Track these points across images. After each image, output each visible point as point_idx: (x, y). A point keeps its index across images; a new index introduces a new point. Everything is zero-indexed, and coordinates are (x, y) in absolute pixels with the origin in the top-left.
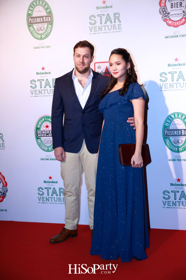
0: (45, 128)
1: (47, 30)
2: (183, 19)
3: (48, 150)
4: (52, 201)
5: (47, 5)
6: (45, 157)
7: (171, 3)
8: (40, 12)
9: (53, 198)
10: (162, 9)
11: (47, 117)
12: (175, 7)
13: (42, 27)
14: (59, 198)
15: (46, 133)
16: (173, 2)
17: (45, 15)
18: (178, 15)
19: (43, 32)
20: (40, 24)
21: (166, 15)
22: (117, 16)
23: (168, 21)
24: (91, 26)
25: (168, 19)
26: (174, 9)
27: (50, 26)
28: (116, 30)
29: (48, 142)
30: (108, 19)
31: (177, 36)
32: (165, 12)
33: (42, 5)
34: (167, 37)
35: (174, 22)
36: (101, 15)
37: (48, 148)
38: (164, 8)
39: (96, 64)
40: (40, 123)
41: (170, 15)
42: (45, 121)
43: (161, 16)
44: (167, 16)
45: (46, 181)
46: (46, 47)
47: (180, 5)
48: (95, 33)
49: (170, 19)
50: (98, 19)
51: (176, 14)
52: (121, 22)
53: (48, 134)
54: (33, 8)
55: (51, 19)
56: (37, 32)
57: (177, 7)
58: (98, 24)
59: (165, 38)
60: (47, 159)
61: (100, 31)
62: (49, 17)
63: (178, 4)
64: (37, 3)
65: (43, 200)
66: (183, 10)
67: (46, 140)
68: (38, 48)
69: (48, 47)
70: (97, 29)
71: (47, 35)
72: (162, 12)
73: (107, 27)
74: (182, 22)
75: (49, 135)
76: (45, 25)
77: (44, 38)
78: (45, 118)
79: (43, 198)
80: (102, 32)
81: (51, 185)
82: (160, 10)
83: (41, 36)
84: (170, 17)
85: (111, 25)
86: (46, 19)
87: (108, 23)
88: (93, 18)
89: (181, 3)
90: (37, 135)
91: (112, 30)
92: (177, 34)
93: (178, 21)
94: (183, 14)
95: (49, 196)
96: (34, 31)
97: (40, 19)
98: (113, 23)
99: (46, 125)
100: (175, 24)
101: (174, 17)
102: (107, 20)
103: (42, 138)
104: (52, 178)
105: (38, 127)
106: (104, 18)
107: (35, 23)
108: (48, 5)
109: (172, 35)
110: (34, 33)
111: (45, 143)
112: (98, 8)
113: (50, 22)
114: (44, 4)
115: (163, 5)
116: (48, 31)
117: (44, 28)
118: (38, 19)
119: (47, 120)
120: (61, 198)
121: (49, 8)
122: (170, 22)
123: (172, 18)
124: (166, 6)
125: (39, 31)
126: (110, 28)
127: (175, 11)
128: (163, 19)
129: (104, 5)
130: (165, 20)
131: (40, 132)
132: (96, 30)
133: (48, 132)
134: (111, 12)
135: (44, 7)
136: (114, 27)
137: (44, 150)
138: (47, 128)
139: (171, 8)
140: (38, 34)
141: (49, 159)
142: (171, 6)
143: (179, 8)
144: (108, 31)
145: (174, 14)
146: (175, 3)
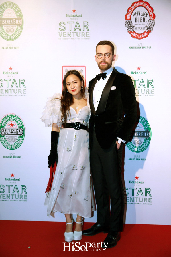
0: (9, 127)
1: (16, 31)
2: (146, 33)
3: (12, 148)
4: (13, 199)
5: (17, 8)
6: (8, 155)
7: (136, 18)
8: (10, 14)
9: (14, 195)
10: (128, 22)
11: (12, 116)
12: (139, 22)
13: (11, 29)
14: (20, 195)
15: (10, 132)
16: (138, 17)
17: (16, 17)
18: (141, 29)
19: (12, 34)
20: (9, 26)
21: (131, 27)
22: (86, 25)
23: (133, 33)
24: (60, 32)
25: (132, 31)
26: (138, 23)
27: (19, 28)
28: (84, 38)
29: (12, 140)
30: (77, 26)
31: (140, 47)
32: (130, 25)
33: (12, 8)
34: (131, 48)
35: (138, 35)
36: (70, 23)
37: (12, 146)
38: (129, 22)
39: (64, 67)
40: (5, 121)
41: (134, 28)
42: (10, 119)
43: (126, 28)
44: (132, 29)
45: (8, 178)
46: (14, 48)
47: (143, 20)
48: (64, 39)
49: (134, 32)
50: (67, 26)
51: (139, 28)
52: (89, 30)
53: (12, 133)
54: (4, 10)
55: (21, 22)
56: (7, 33)
57: (141, 22)
58: (67, 30)
59: (129, 48)
60: (10, 157)
61: (69, 37)
62: (19, 20)
63: (141, 19)
64: (8, 5)
65: (4, 197)
66: (146, 25)
67: (10, 138)
68: (6, 48)
69: (17, 48)
70: (67, 35)
71: (17, 37)
72: (127, 25)
73: (75, 34)
74: (144, 35)
75: (14, 133)
76: (15, 27)
77: (13, 40)
78: (10, 117)
79: (4, 196)
80: (70, 38)
81: (12, 183)
82: (125, 23)
83: (10, 37)
84: (134, 30)
85: (80, 32)
86: (15, 21)
87: (77, 30)
88: (62, 25)
89: (144, 19)
90: (1, 133)
91: (81, 37)
92: (140, 46)
93: (141, 34)
94: (146, 28)
95: (10, 194)
96: (3, 32)
97: (10, 21)
98: (82, 31)
99: (11, 124)
100: (139, 36)
101: (138, 30)
102: (76, 28)
103: (6, 136)
104: (14, 176)
105: (3, 125)
106: (73, 26)
107: (5, 24)
108: (19, 8)
109: (136, 45)
110: (3, 34)
111: (9, 141)
112: (68, 16)
113: (20, 24)
114: (14, 7)
115: (128, 18)
116: (18, 33)
117: (14, 30)
118: (8, 21)
119: (12, 119)
120: (22, 195)
121: (19, 11)
122: (134, 34)
123: (136, 31)
124: (131, 20)
125: (8, 32)
126: (78, 35)
127: (138, 25)
128: (128, 31)
129: (74, 14)
130: (130, 32)
131: (4, 130)
132: (65, 36)
133: (12, 130)
134: (80, 20)
135: (14, 10)
136: (83, 34)
137: (7, 148)
138: (12, 127)
139: (136, 22)
140: (7, 35)
141: (13, 157)
142: (136, 20)
143: (142, 23)
144: (77, 38)
145: (138, 27)
146: (139, 18)
